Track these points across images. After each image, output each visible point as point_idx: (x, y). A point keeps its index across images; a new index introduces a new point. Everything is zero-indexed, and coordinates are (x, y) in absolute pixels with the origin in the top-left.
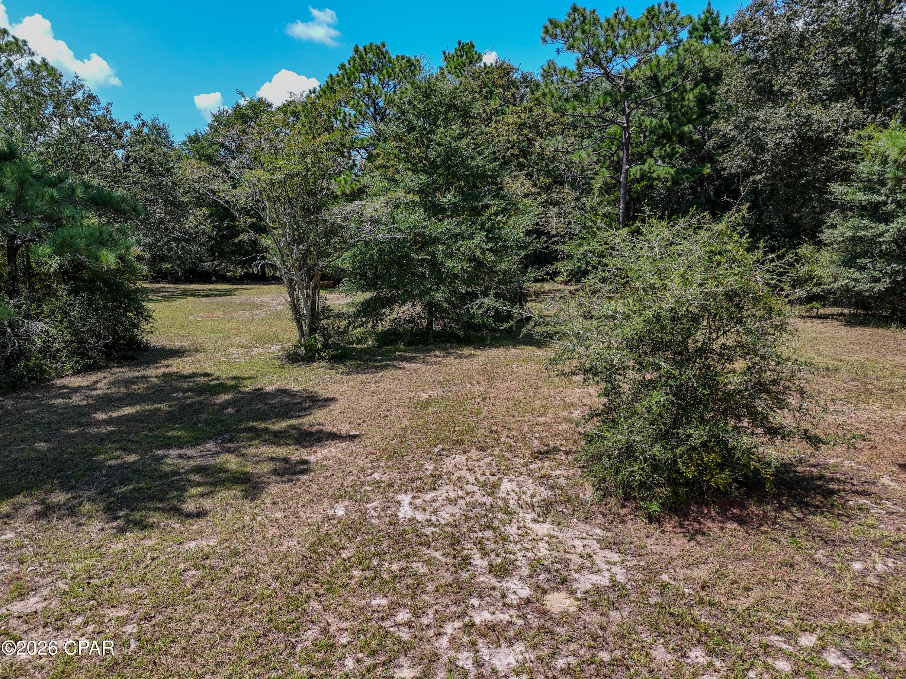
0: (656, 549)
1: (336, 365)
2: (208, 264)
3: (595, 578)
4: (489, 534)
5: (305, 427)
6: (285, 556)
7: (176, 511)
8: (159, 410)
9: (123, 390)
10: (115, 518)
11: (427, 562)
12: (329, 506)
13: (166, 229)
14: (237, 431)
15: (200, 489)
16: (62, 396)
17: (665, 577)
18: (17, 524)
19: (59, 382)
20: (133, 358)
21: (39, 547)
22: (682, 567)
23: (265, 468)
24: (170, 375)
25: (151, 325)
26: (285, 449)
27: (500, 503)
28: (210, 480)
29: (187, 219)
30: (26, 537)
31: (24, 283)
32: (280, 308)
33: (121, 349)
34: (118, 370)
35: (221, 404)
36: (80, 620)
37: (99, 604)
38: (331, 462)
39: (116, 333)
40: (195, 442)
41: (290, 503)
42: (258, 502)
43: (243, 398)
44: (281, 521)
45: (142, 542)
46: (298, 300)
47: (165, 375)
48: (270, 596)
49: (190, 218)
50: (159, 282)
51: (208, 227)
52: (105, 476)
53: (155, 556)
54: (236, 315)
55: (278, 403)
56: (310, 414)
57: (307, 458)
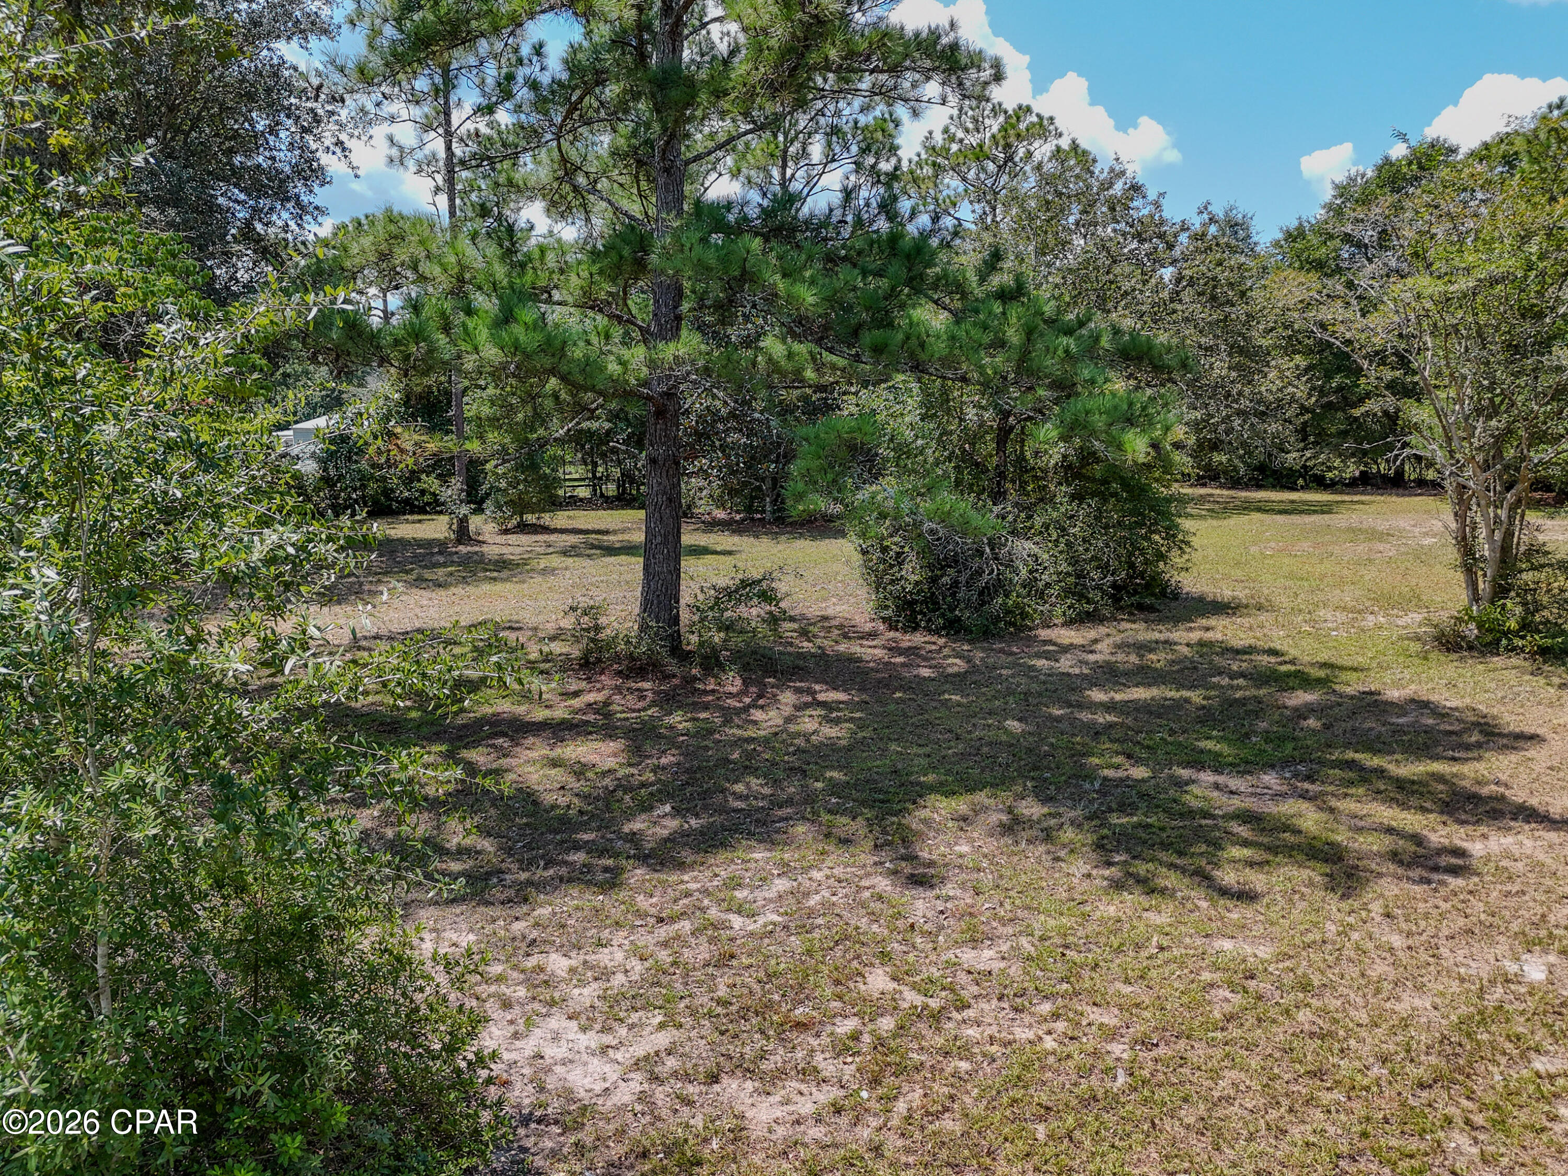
1: (1546, 668)
2: (1294, 455)
5: (1466, 783)
6: (1405, 1024)
7: (1203, 878)
8: (1187, 700)
9: (1133, 659)
10: (1109, 864)
12: (1508, 954)
13: (1228, 395)
14: (1321, 762)
15: (1247, 852)
16: (1047, 656)
18: (975, 835)
19: (1044, 634)
20: (1151, 609)
21: (1001, 877)
23: (1374, 843)
24: (1209, 644)
25: (1186, 557)
26: (1419, 817)
28: (1266, 840)
29: (1265, 376)
30: (985, 856)
31: (1013, 482)
32: (1428, 541)
33: (1136, 592)
34: (1128, 625)
35: (1296, 709)
36: (1046, 1008)
37: (1076, 994)
38: (1520, 865)
39: (1132, 566)
40: (1244, 767)
41: (1423, 924)
42: (1356, 905)
43: (1339, 705)
44: (1400, 954)
45: (1145, 914)
46: (1474, 529)
47: (1201, 644)
48: (1367, 1089)
49: (1271, 376)
50: (1204, 485)
51: (1300, 390)
52: (1097, 792)
53: (1165, 944)
54: (1337, 550)
55: (1412, 725)
56: (1479, 759)
57: (1465, 845)
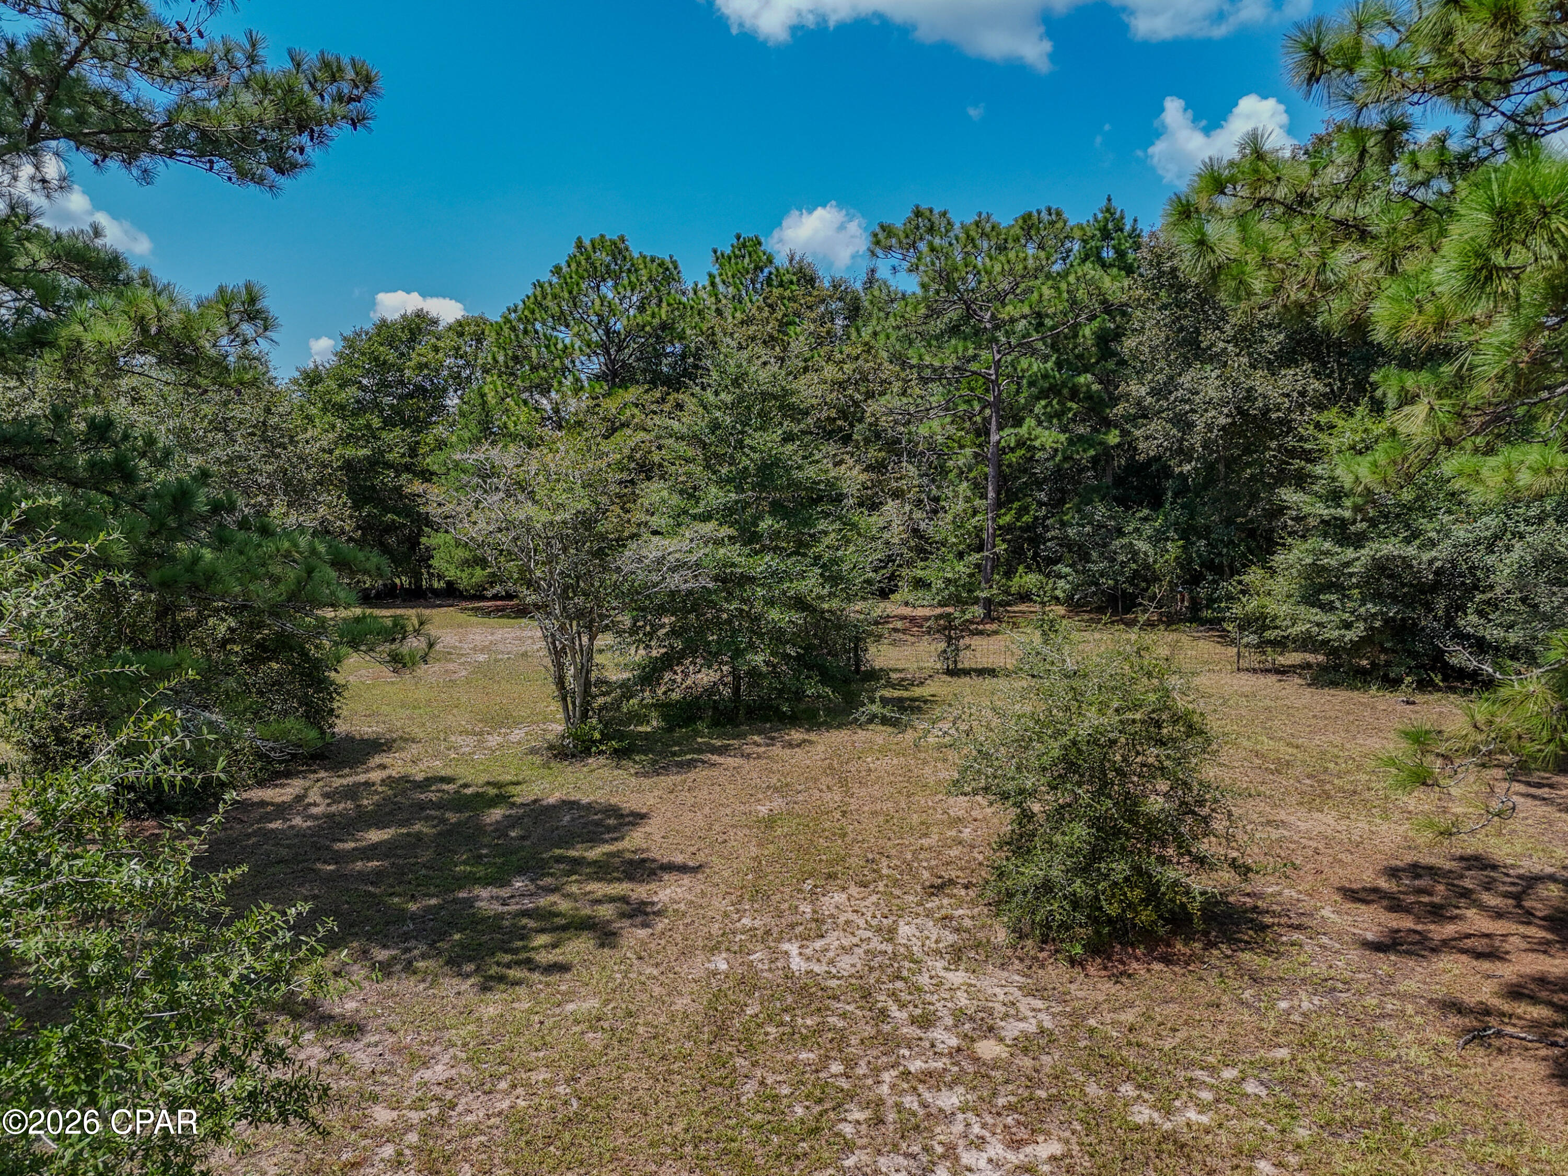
0: (1080, 994)
1: (623, 763)
3: (1022, 1025)
4: (899, 984)
6: (686, 1015)
9: (350, 806)
10: (467, 975)
11: (843, 1016)
12: (706, 959)
15: (545, 938)
17: (1092, 1022)
22: (1109, 1012)
23: (609, 910)
24: (396, 781)
27: (902, 950)
28: (549, 926)
32: (481, 657)
35: (498, 824)
36: (504, 1084)
37: (514, 1069)
38: (682, 905)
42: (620, 955)
43: (524, 813)
44: (660, 978)
45: (514, 1005)
47: (390, 781)
54: (420, 674)
55: (574, 819)
56: (625, 835)
